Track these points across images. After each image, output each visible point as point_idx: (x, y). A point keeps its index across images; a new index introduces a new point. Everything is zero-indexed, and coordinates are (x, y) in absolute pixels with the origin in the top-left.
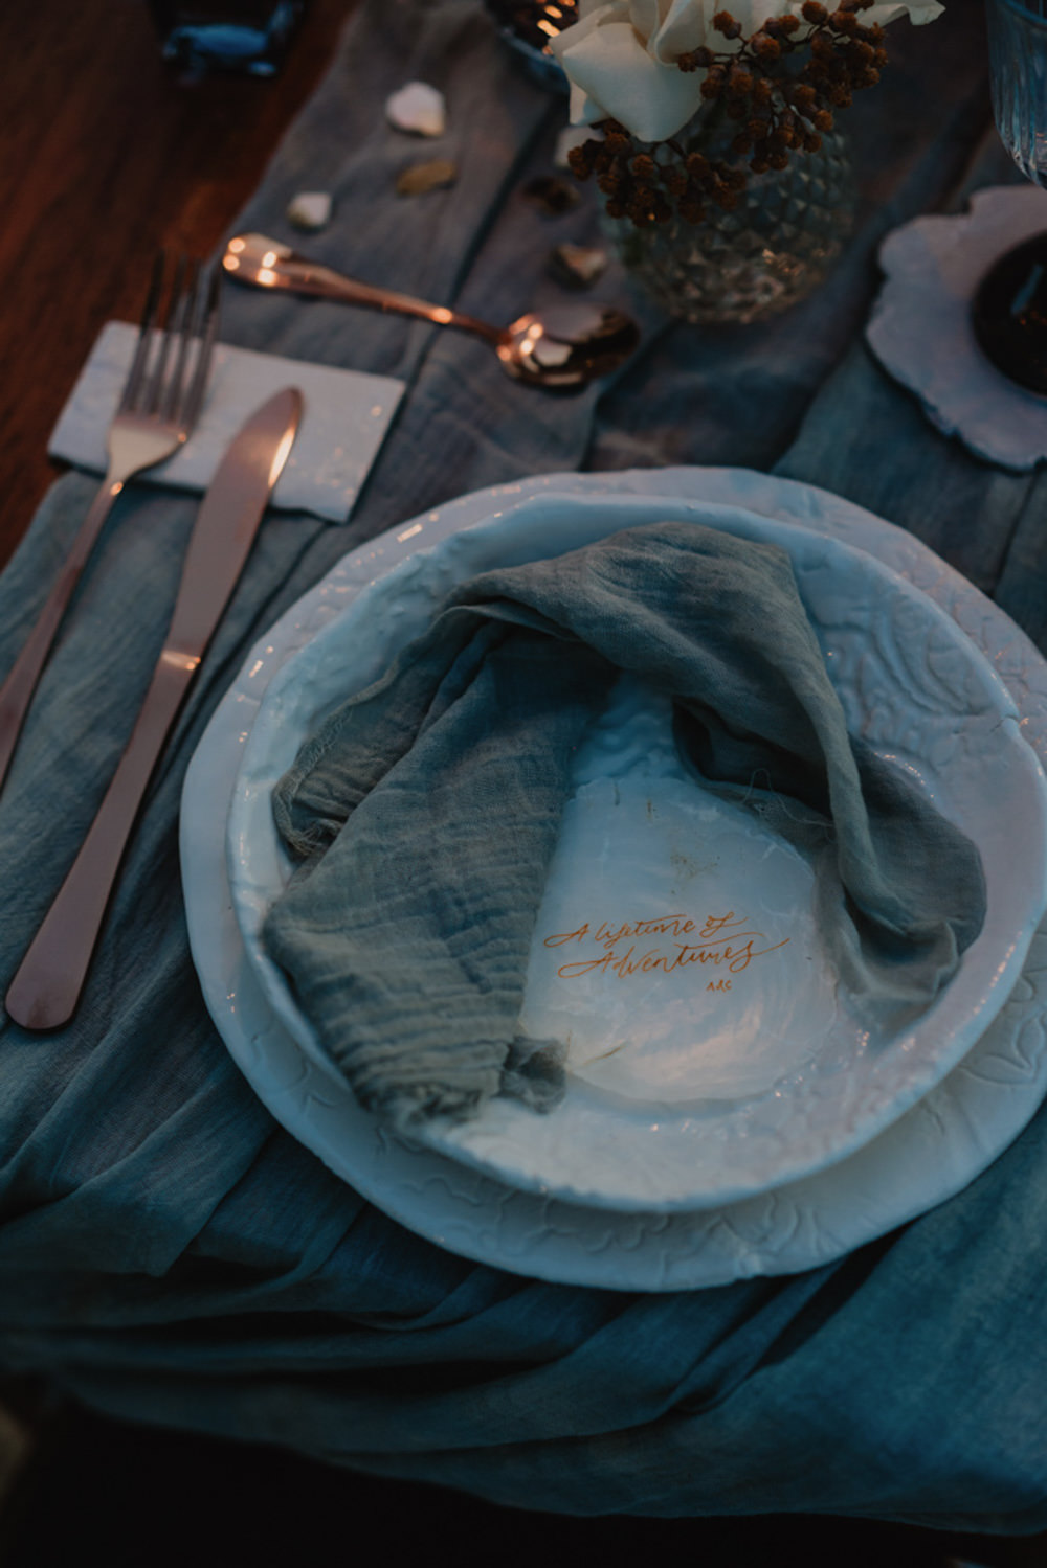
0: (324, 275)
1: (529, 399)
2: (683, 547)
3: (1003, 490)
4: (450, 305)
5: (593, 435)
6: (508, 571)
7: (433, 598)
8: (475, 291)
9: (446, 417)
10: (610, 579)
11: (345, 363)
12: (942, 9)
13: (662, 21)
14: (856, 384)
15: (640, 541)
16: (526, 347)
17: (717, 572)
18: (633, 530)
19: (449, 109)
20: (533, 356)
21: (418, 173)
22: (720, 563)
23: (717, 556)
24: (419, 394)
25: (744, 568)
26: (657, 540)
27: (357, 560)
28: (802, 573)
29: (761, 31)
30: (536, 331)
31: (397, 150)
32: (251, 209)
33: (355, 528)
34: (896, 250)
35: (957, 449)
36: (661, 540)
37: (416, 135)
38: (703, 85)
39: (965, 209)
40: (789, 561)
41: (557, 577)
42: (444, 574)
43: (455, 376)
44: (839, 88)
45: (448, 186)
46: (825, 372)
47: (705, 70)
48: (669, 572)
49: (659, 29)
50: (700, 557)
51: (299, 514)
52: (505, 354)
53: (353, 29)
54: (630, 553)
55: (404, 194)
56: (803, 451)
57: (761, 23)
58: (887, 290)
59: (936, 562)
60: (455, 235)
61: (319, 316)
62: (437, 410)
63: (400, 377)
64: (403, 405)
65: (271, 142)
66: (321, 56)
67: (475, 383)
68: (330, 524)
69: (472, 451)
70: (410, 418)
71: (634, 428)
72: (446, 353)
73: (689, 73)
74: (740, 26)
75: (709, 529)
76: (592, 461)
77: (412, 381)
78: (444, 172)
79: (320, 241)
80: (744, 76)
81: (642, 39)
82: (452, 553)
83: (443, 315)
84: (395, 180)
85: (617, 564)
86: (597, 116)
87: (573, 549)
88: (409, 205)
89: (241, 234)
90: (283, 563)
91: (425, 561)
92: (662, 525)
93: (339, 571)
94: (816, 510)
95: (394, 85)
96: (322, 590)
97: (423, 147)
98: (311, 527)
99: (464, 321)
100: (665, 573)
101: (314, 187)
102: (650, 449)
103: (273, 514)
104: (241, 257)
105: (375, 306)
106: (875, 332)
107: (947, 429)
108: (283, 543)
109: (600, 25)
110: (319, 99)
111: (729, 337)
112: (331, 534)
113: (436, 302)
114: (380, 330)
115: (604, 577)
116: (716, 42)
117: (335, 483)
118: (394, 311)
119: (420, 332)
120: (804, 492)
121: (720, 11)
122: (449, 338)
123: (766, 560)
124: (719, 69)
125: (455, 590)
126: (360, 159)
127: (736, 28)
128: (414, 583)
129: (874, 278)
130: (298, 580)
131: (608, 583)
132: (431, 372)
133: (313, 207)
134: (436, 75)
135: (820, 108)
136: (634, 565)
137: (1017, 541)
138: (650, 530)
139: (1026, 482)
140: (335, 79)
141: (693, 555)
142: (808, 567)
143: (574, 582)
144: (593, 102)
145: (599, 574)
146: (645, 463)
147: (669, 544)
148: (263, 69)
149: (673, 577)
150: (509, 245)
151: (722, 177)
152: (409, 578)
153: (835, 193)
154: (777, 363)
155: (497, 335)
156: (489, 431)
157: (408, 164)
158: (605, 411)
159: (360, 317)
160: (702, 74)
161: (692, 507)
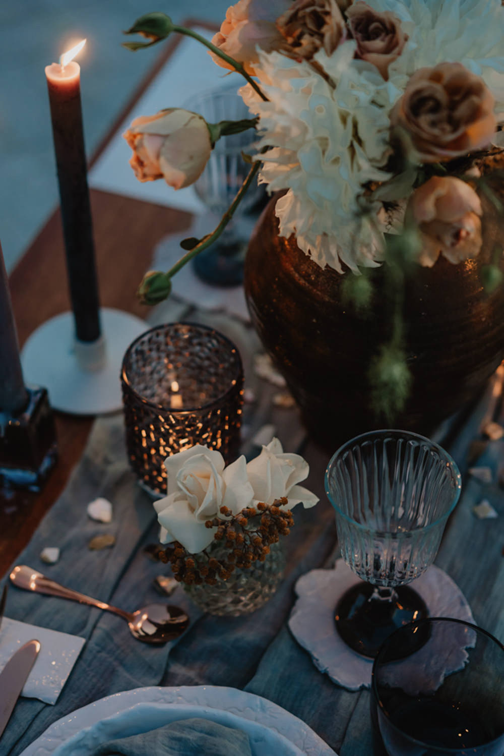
0: (54, 585)
1: (140, 647)
2: (201, 732)
3: (345, 698)
4: (108, 603)
5: (168, 665)
6: (123, 740)
7: (89, 750)
8: (120, 595)
9: (103, 654)
10: (168, 746)
11: (59, 629)
12: (317, 500)
13: (200, 505)
14: (283, 647)
15: (182, 728)
16: (139, 625)
17: (215, 745)
18: (178, 722)
19: (114, 510)
20: (141, 629)
21: (99, 540)
22: (217, 740)
23: (215, 737)
24: (92, 644)
25: (226, 742)
26: (190, 728)
27: (57, 726)
28: (254, 742)
29: (240, 513)
30: (145, 617)
31: (90, 528)
32: (24, 554)
33: (57, 709)
34: (303, 585)
35: (326, 678)
36: (192, 728)
37: (99, 522)
38: (216, 534)
39: (333, 567)
40: (248, 739)
41: (144, 745)
42: (95, 739)
43: (108, 635)
44: (273, 538)
45: (112, 547)
46: (270, 640)
47: (217, 527)
48: (194, 744)
49: (198, 509)
50: (209, 737)
51: (35, 700)
52: (132, 626)
53: (75, 473)
54: (178, 734)
55: (92, 549)
56: (259, 680)
57: (240, 510)
58: (298, 603)
59: (315, 735)
60: (113, 568)
61: (51, 604)
62: (99, 652)
63: (82, 636)
64: (85, 647)
65: (36, 523)
66: (60, 484)
67: (117, 639)
68: (48, 705)
69: (113, 672)
70: (86, 655)
71: (187, 662)
72: (106, 624)
73: (210, 529)
74: (231, 512)
75: (213, 723)
76: (166, 680)
77: (89, 638)
78: (109, 540)
79: (53, 569)
80: (232, 533)
81: (192, 509)
82: (99, 729)
83: (104, 606)
84: (88, 542)
85: (171, 739)
86: (171, 540)
87: (152, 729)
88: (93, 555)
89: (19, 565)
90: (24, 725)
91: (87, 734)
92: (194, 720)
93: (48, 731)
94: (263, 709)
95: (92, 499)
96: (41, 740)
97: (102, 528)
98: (40, 706)
99: (113, 609)
100: (193, 744)
101: (52, 545)
102: (192, 674)
103: (22, 699)
104: (18, 575)
105: (77, 601)
106: (293, 623)
107: (322, 669)
108: (25, 714)
109: (175, 501)
110: (58, 504)
111: (229, 622)
112: (48, 709)
113: (102, 601)
114: (77, 612)
115: (166, 746)
116: (222, 517)
117: (52, 686)
118: (85, 603)
119: (94, 614)
120: (258, 700)
121: (223, 506)
122: (107, 617)
123: (237, 738)
124: (222, 528)
125: (99, 747)
126: (73, 533)
127: (229, 513)
128: (81, 743)
129: (293, 597)
130: (31, 733)
131: (167, 748)
132: (98, 633)
133: (52, 554)
134: (109, 495)
135: (264, 546)
136: (179, 740)
137: (351, 724)
138: (187, 722)
139: (356, 695)
140: (66, 495)
141: (206, 736)
142: (256, 741)
143: (151, 748)
144: (170, 534)
145: (163, 744)
146: (189, 682)
147: (194, 729)
148: (35, 489)
149: (197, 746)
150: (136, 575)
151: (224, 567)
152: (79, 741)
153: (274, 566)
154: (249, 635)
155: (128, 618)
156: (122, 663)
157: (95, 535)
158: (174, 655)
159: (69, 605)
160: (215, 530)
161: (207, 711)
